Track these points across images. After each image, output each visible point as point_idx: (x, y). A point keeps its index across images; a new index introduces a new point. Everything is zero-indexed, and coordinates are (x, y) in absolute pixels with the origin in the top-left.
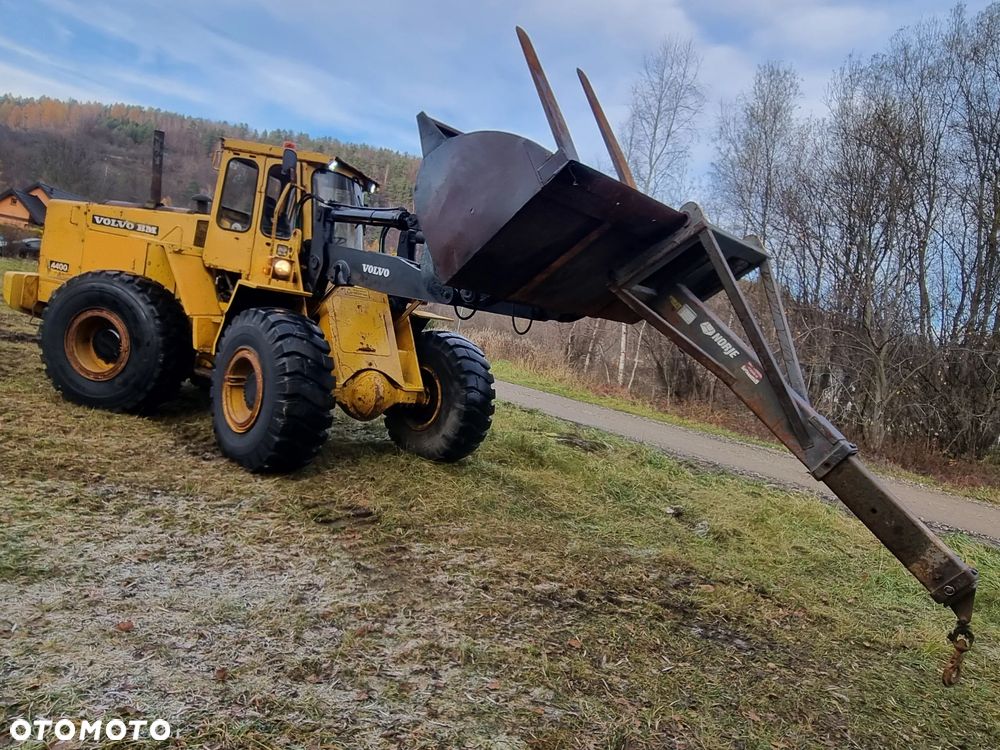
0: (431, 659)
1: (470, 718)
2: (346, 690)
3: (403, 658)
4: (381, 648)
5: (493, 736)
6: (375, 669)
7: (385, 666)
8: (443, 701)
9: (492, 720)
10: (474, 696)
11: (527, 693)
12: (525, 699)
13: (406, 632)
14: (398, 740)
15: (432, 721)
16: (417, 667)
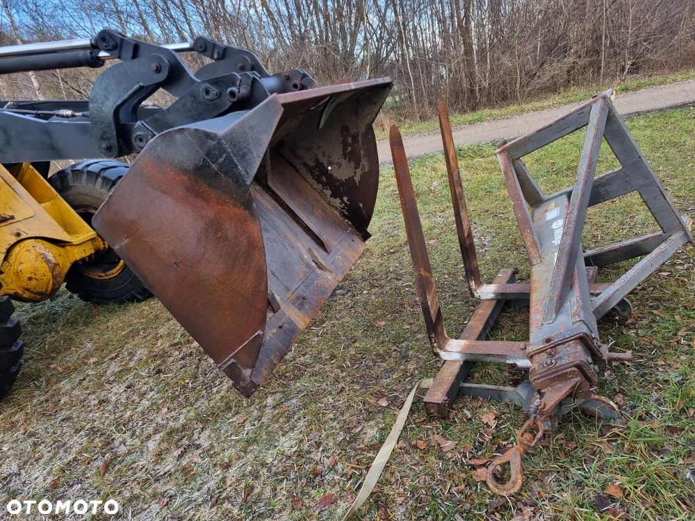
0: (179, 440)
1: (251, 448)
2: (146, 509)
3: (159, 456)
4: (134, 465)
5: (276, 444)
6: (148, 479)
7: (152, 472)
8: (221, 455)
9: (265, 437)
10: (236, 436)
11: (265, 406)
12: (268, 410)
13: (137, 442)
14: (224, 499)
15: (231, 471)
16: (177, 453)
